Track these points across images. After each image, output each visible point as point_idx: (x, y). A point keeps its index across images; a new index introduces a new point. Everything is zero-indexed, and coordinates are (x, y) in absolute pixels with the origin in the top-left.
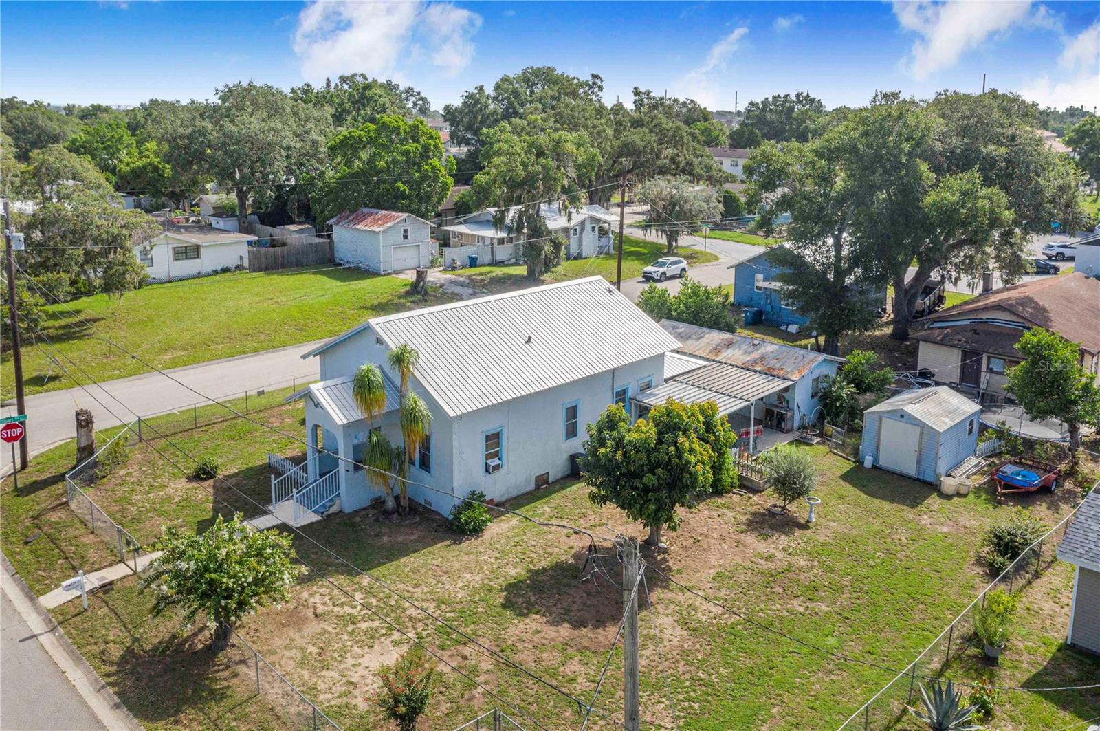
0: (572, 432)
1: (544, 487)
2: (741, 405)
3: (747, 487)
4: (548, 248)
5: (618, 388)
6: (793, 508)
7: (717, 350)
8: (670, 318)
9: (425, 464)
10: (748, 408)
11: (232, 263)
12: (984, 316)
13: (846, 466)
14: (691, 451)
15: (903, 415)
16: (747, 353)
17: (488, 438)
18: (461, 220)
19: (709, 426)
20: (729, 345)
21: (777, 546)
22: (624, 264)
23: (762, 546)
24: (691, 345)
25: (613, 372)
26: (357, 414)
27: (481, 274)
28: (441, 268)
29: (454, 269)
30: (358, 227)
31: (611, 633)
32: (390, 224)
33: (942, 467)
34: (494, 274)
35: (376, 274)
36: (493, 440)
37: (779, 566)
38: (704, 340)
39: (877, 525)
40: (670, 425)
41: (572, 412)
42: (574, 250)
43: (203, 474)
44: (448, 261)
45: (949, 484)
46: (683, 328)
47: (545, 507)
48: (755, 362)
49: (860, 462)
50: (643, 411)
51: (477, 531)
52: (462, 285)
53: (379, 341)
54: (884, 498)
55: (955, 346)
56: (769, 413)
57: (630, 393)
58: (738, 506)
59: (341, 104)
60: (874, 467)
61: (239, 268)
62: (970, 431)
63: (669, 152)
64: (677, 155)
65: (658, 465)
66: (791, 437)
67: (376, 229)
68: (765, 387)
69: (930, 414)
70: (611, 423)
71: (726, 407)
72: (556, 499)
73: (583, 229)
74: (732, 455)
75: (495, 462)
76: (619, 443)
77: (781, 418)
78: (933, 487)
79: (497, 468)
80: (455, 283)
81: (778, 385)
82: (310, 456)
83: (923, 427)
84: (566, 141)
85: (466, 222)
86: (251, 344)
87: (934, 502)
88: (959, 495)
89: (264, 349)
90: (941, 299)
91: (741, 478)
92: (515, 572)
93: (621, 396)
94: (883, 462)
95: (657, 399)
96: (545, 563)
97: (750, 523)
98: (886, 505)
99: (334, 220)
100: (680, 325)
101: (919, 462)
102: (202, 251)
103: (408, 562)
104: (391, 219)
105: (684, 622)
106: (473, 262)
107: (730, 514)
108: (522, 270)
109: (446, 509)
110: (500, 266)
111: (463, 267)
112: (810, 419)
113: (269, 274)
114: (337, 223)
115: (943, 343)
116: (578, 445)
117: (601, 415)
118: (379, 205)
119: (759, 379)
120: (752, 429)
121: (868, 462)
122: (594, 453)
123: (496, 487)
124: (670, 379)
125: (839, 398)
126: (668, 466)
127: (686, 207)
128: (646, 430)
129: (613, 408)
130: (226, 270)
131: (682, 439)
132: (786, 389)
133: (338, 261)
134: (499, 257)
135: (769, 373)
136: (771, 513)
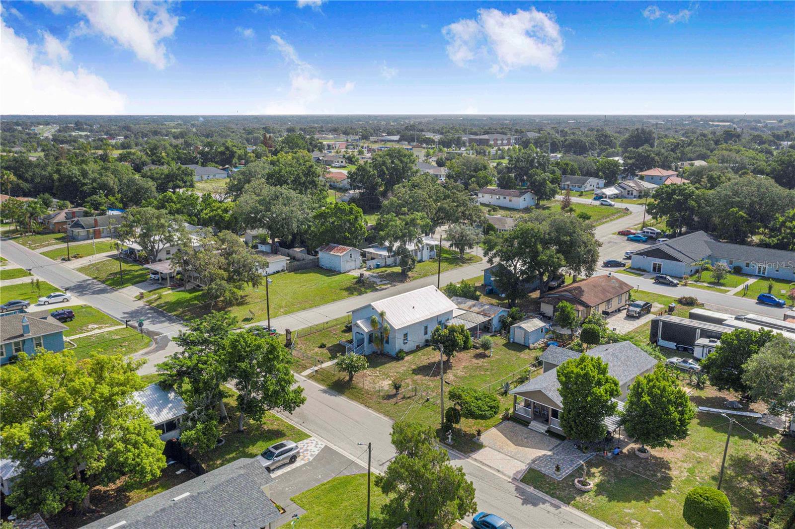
0: (426, 333)
1: (418, 348)
2: (475, 325)
3: (475, 347)
4: (410, 262)
5: (439, 320)
6: (487, 352)
7: (470, 308)
8: (457, 296)
9: (387, 342)
10: (477, 326)
11: (280, 269)
12: (563, 293)
13: (504, 342)
14: (457, 337)
15: (520, 327)
16: (479, 308)
17: (404, 335)
18: (370, 245)
19: (462, 330)
20: (474, 306)
21: (480, 361)
22: (442, 264)
23: (477, 361)
24: (462, 306)
25: (438, 316)
26: (371, 329)
27: (382, 272)
28: (365, 269)
29: (371, 269)
30: (331, 253)
31: (438, 377)
32: (345, 252)
33: (531, 341)
34: (387, 272)
35: (340, 273)
36: (406, 335)
37: (479, 365)
38: (467, 304)
39: (508, 356)
40: (452, 330)
41: (426, 328)
42: (419, 258)
43: (322, 346)
44: (368, 266)
45: (532, 346)
46: (460, 299)
47: (420, 353)
48: (482, 311)
49: (509, 341)
50: (446, 327)
51: (403, 358)
52: (375, 277)
53: (373, 309)
54: (513, 350)
55: (551, 304)
56: (485, 327)
57: (443, 322)
58: (472, 352)
59: (298, 174)
60: (513, 342)
61: (283, 270)
62: (542, 332)
63: (461, 209)
64: (465, 210)
65: (449, 340)
66: (491, 334)
67: (339, 254)
68: (482, 319)
69: (528, 327)
70: (437, 330)
71: (468, 326)
72: (422, 351)
73: (423, 249)
74: (472, 339)
75: (406, 341)
76: (439, 335)
77: (489, 328)
78: (528, 347)
79: (406, 343)
80: (372, 276)
81: (487, 319)
82: (354, 340)
83: (525, 331)
84: (417, 219)
85: (372, 247)
86: (308, 305)
87: (527, 351)
88: (534, 349)
89: (313, 307)
90: (563, 282)
91: (474, 345)
92: (414, 367)
93: (440, 323)
94: (516, 341)
95: (449, 324)
96: (421, 365)
97: (474, 356)
98: (513, 352)
99: (319, 249)
100: (459, 298)
101: (524, 340)
102: (270, 265)
103: (387, 365)
104: (345, 250)
105: (455, 376)
106: (378, 267)
107: (469, 354)
108: (398, 269)
109: (393, 354)
110: (389, 267)
111: (374, 268)
112: (498, 329)
113: (296, 273)
114: (321, 250)
115: (547, 303)
116: (428, 337)
117: (435, 328)
118: (339, 242)
119: (481, 317)
120: (478, 332)
121: (511, 340)
122: (433, 337)
123: (406, 348)
124: (456, 317)
125: (507, 322)
126: (451, 340)
127: (468, 238)
128: (446, 331)
129: (438, 326)
130: (278, 272)
131: (455, 334)
132: (490, 320)
133: (321, 266)
134: (388, 263)
135: (485, 315)
136: (481, 354)
